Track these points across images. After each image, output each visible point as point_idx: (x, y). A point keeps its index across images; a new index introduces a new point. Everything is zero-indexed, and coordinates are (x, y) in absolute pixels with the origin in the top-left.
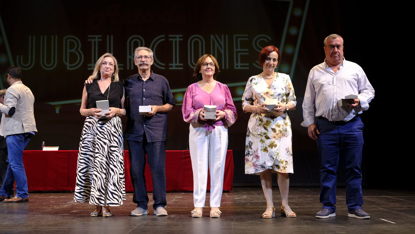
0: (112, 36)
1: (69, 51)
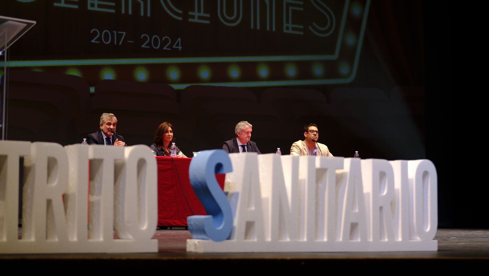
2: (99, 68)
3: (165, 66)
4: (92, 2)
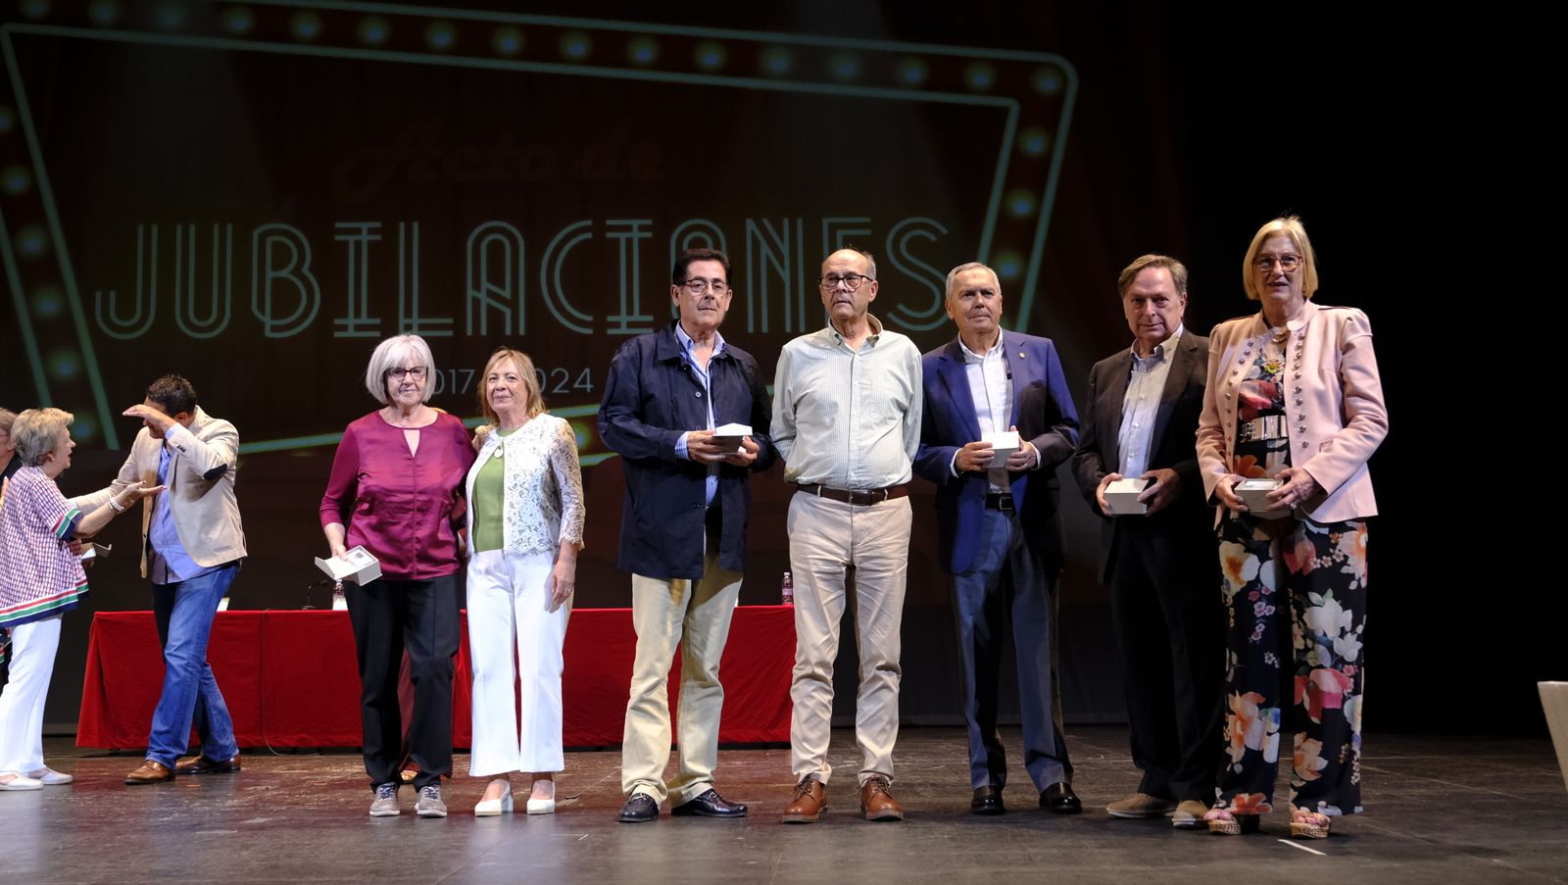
0: (416, 226)
1: (270, 274)
4: (408, 321)
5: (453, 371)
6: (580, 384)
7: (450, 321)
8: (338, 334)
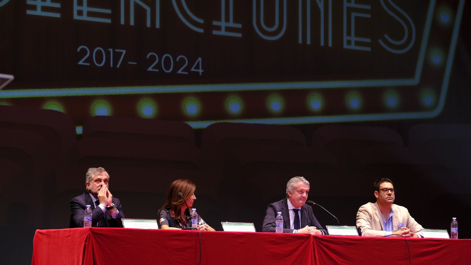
2: (89, 100)
3: (179, 97)
4: (80, 8)
5: (111, 50)
6: (195, 68)
7: (109, 11)
8: (29, 12)
